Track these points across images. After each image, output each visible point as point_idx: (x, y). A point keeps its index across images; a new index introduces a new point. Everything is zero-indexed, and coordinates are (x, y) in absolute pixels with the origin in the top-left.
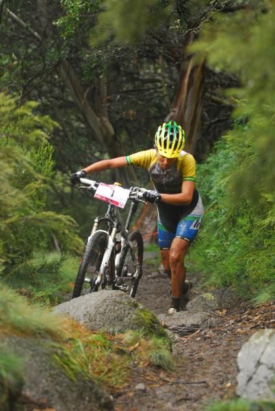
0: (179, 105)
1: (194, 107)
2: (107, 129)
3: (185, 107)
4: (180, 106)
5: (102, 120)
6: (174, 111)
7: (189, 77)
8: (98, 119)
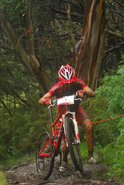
0: (86, 34)
1: (98, 35)
2: (34, 63)
3: (91, 36)
4: (87, 36)
5: (31, 57)
6: (82, 39)
7: (92, 12)
8: (28, 57)
